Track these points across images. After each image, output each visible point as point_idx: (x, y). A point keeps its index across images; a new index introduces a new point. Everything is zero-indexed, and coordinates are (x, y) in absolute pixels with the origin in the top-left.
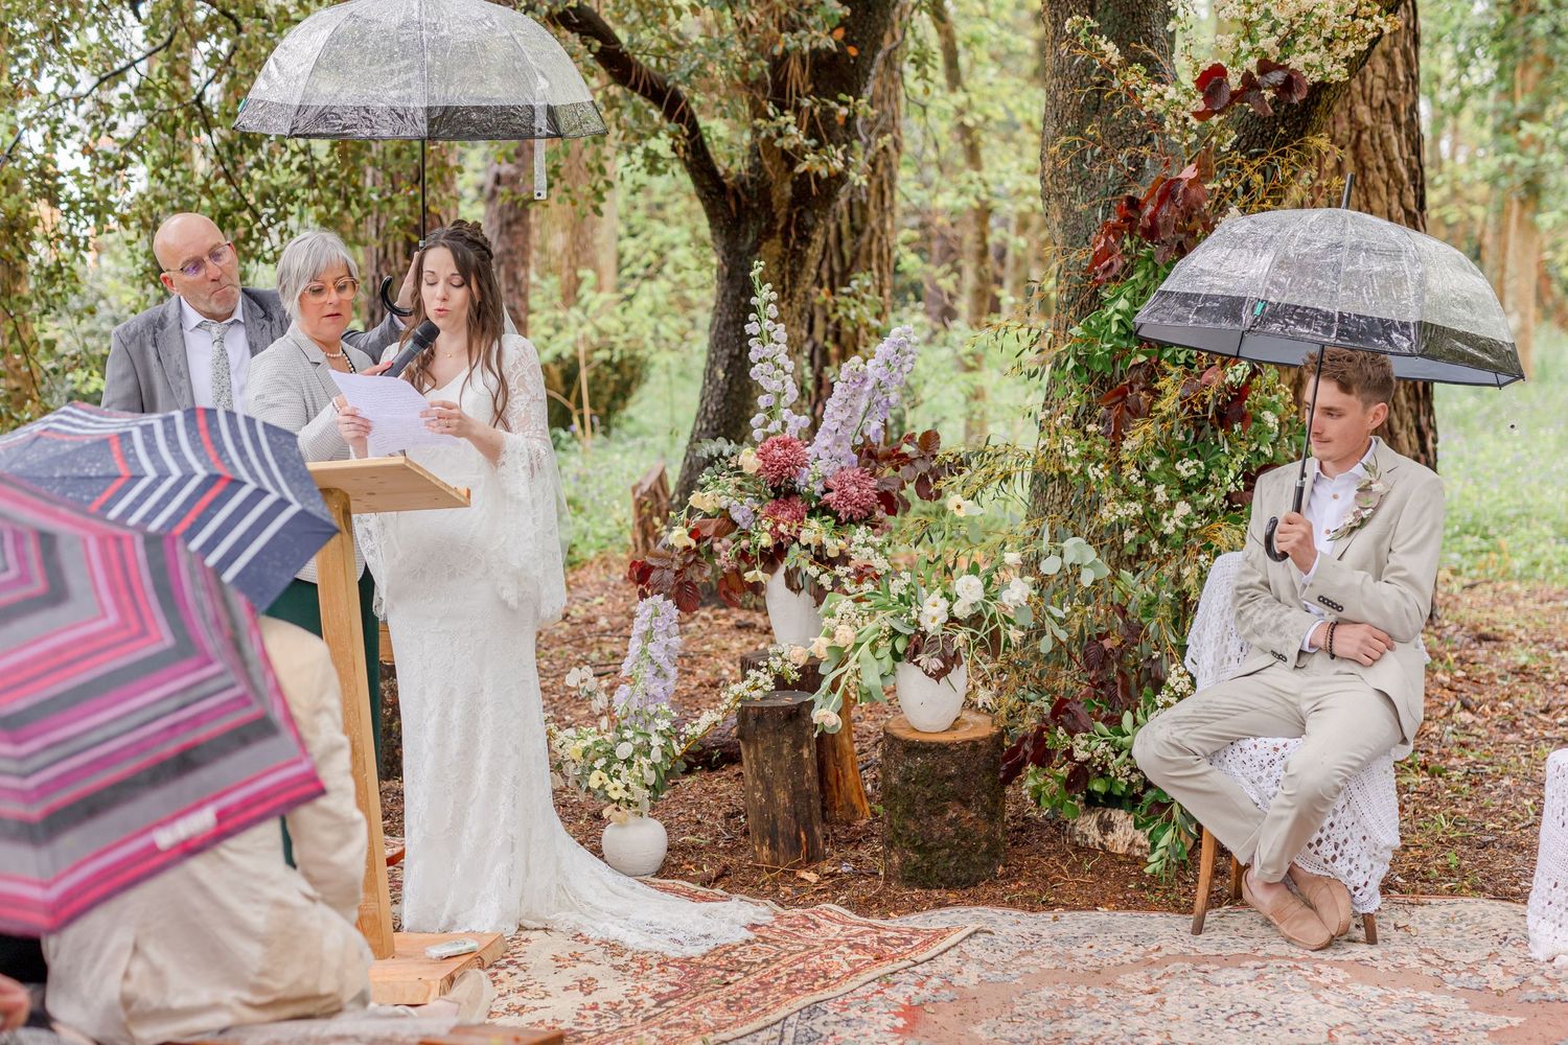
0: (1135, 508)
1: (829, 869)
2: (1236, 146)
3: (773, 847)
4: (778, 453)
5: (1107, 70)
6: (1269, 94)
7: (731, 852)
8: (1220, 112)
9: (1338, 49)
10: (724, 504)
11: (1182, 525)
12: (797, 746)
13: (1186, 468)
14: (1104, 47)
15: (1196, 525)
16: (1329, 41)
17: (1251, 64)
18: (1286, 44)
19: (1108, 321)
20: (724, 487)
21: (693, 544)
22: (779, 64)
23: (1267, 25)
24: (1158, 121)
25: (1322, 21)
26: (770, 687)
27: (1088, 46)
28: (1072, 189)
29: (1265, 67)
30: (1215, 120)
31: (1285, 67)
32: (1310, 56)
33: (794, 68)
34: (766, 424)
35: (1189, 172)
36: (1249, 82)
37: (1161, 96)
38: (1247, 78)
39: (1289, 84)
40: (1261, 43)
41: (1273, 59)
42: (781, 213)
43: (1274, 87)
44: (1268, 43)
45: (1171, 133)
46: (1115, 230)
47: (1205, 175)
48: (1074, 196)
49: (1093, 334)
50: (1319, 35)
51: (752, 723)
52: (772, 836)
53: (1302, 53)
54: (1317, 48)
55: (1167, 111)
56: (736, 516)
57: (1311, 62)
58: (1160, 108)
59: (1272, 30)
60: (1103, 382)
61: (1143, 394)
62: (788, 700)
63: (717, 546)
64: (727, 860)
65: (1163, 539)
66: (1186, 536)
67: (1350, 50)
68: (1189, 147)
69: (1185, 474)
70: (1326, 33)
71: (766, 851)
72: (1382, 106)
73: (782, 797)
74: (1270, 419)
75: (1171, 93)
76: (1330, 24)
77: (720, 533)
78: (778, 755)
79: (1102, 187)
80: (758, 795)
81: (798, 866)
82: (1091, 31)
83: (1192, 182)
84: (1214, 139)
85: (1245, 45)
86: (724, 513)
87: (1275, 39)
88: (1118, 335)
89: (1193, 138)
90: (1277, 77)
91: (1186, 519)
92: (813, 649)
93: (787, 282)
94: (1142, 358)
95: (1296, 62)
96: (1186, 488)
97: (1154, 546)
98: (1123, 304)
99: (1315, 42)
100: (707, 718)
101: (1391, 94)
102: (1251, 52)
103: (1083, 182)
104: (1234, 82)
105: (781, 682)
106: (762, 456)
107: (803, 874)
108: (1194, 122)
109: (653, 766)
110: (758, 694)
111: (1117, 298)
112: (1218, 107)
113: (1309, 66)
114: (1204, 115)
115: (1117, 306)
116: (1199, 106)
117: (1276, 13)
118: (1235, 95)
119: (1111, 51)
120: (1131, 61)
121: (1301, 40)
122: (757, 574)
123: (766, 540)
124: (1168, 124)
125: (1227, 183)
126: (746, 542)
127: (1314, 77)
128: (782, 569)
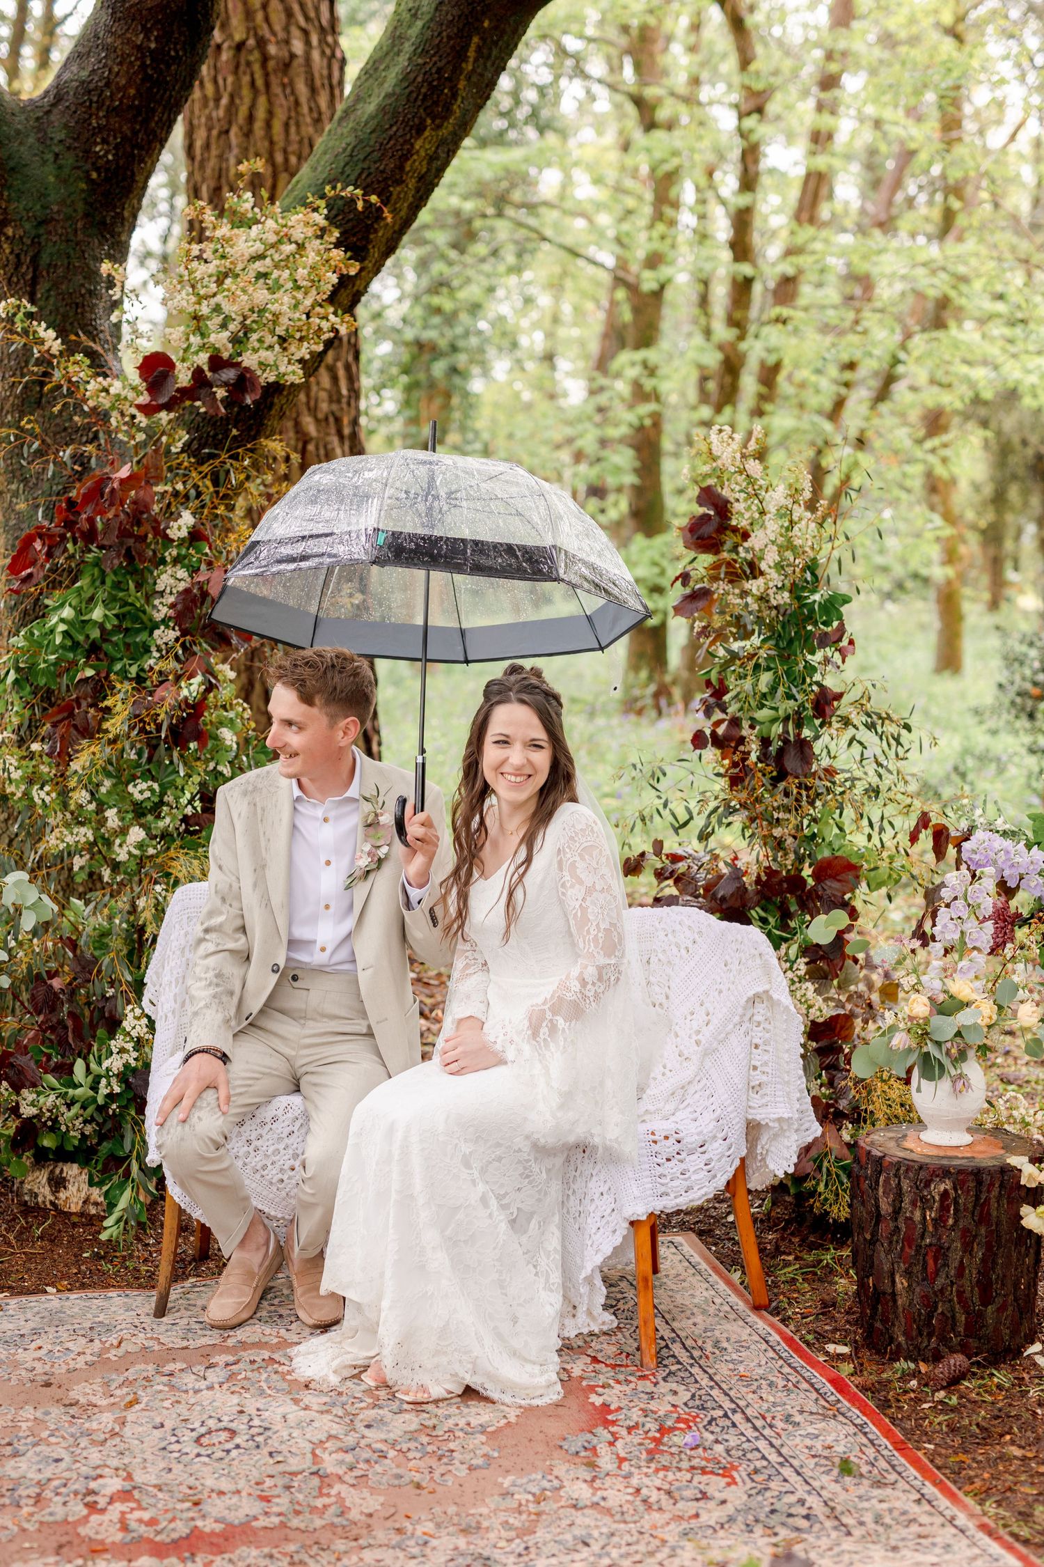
0: (85, 834)
2: (186, 448)
5: (46, 361)
6: (221, 393)
8: (168, 407)
9: (292, 349)
11: (136, 852)
13: (140, 790)
14: (42, 334)
15: (151, 851)
16: (283, 340)
17: (202, 359)
18: (239, 339)
19: (52, 631)
23: (218, 320)
24: (102, 416)
25: (276, 316)
27: (26, 332)
28: (14, 487)
29: (217, 362)
30: (162, 416)
31: (239, 364)
32: (264, 354)
36: (200, 379)
37: (106, 390)
38: (198, 373)
39: (244, 380)
40: (213, 338)
41: (225, 355)
43: (225, 384)
44: (220, 339)
45: (117, 430)
47: (154, 476)
48: (16, 494)
49: (36, 646)
50: (273, 332)
53: (255, 351)
54: (271, 347)
55: (113, 407)
57: (265, 361)
58: (105, 402)
59: (224, 326)
60: (48, 697)
61: (92, 711)
65: (115, 866)
66: (141, 865)
67: (304, 352)
68: (137, 446)
69: (138, 797)
70: (280, 331)
72: (326, 419)
74: (228, 736)
75: (116, 387)
76: (284, 321)
79: (46, 486)
82: (30, 316)
84: (164, 439)
85: (195, 340)
87: (226, 334)
88: (62, 646)
89: (141, 437)
90: (229, 375)
91: (141, 846)
94: (90, 673)
95: (249, 360)
96: (139, 812)
97: (106, 874)
98: (67, 613)
99: (270, 339)
101: (335, 407)
102: (203, 347)
103: (25, 480)
104: (183, 377)
108: (142, 419)
111: (62, 605)
112: (163, 400)
113: (263, 365)
114: (147, 410)
115: (61, 615)
116: (144, 399)
117: (228, 308)
118: (185, 393)
119: (51, 339)
120: (70, 351)
121: (254, 337)
124: (114, 420)
125: (180, 485)
127: (269, 377)
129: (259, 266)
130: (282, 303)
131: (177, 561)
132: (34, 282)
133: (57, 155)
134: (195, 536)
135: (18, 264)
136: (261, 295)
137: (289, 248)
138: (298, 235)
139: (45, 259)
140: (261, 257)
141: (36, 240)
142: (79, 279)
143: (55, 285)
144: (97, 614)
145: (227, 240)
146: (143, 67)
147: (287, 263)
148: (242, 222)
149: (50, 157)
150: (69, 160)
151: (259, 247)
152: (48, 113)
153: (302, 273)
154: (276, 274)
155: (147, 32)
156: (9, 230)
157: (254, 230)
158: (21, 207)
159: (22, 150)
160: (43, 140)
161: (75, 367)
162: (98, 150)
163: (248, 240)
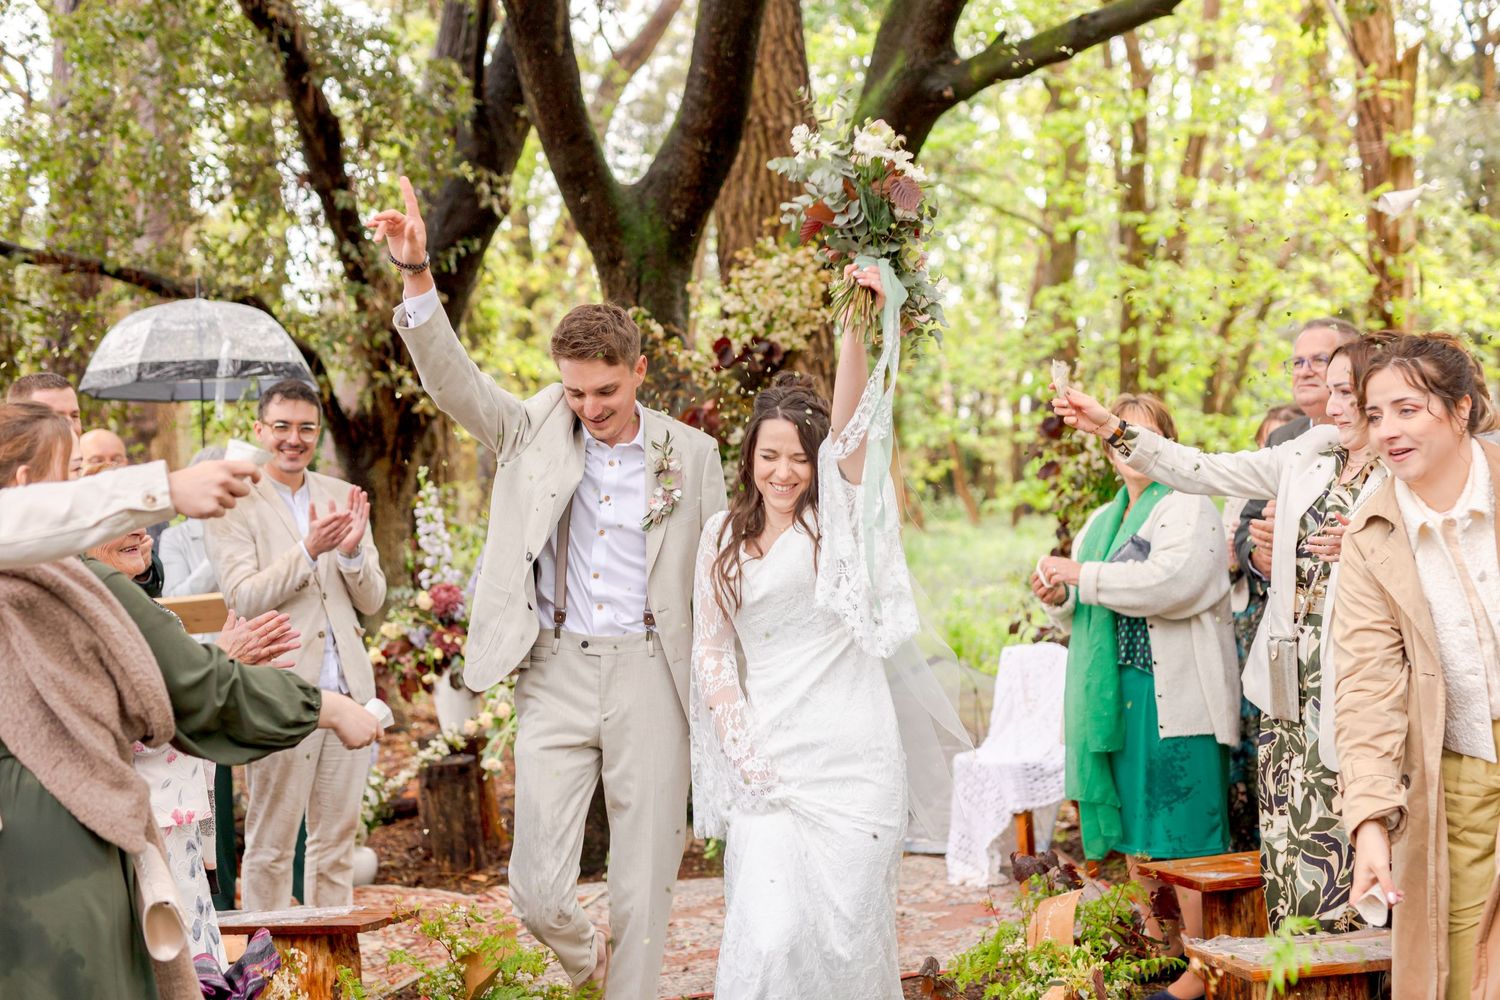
1: (492, 873)
2: (737, 391)
3: (452, 861)
4: (444, 595)
5: (655, 343)
6: (759, 357)
7: (419, 869)
8: (727, 367)
9: (800, 329)
10: (405, 630)
12: (467, 790)
14: (653, 328)
16: (794, 325)
17: (747, 338)
18: (769, 326)
20: (405, 620)
21: (383, 660)
23: (756, 314)
24: (687, 373)
25: (790, 312)
26: (446, 751)
29: (756, 339)
30: (724, 373)
31: (768, 340)
32: (784, 334)
34: (431, 577)
35: (709, 405)
36: (747, 351)
37: (690, 359)
38: (745, 347)
39: (772, 350)
40: (753, 326)
41: (761, 335)
42: (390, 439)
43: (761, 352)
44: (757, 325)
45: (697, 381)
47: (720, 408)
50: (788, 321)
51: (435, 777)
52: (450, 852)
53: (778, 332)
54: (787, 329)
55: (694, 369)
56: (414, 639)
57: (784, 338)
58: (689, 366)
59: (759, 318)
62: (460, 760)
63: (402, 660)
64: (417, 874)
67: (806, 330)
68: (709, 391)
70: (793, 320)
71: (447, 864)
73: (458, 827)
76: (795, 314)
77: (403, 652)
78: (454, 797)
80: (440, 826)
81: (471, 872)
82: (645, 317)
83: (713, 413)
84: (725, 386)
85: (743, 327)
86: (405, 638)
87: (760, 323)
89: (711, 385)
90: (764, 347)
92: (481, 721)
93: (395, 488)
95: (774, 337)
99: (787, 324)
100: (403, 777)
102: (747, 331)
104: (736, 349)
105: (454, 751)
106: (434, 597)
107: (475, 877)
108: (712, 375)
109: (371, 808)
110: (437, 758)
112: (727, 363)
113: (783, 340)
114: (718, 369)
116: (715, 361)
117: (760, 307)
118: (738, 360)
119: (658, 330)
120: (669, 336)
121: (777, 324)
122: (430, 677)
123: (438, 654)
124: (695, 376)
125: (735, 413)
126: (422, 657)
127: (786, 347)
128: (447, 674)
129: (778, 282)
130: (793, 304)
132: (638, 294)
133: (651, 218)
135: (629, 283)
136: (782, 299)
137: (796, 271)
138: (802, 262)
139: (644, 279)
140: (779, 276)
141: (640, 270)
142: (664, 290)
143: (651, 295)
145: (761, 269)
146: (702, 162)
147: (795, 279)
148: (769, 255)
149: (646, 218)
150: (657, 219)
151: (778, 271)
152: (644, 191)
153: (804, 285)
154: (789, 286)
155: (704, 142)
156: (623, 263)
157: (775, 260)
158: (630, 249)
159: (630, 215)
160: (642, 208)
161: (673, 346)
162: (675, 212)
163: (772, 267)
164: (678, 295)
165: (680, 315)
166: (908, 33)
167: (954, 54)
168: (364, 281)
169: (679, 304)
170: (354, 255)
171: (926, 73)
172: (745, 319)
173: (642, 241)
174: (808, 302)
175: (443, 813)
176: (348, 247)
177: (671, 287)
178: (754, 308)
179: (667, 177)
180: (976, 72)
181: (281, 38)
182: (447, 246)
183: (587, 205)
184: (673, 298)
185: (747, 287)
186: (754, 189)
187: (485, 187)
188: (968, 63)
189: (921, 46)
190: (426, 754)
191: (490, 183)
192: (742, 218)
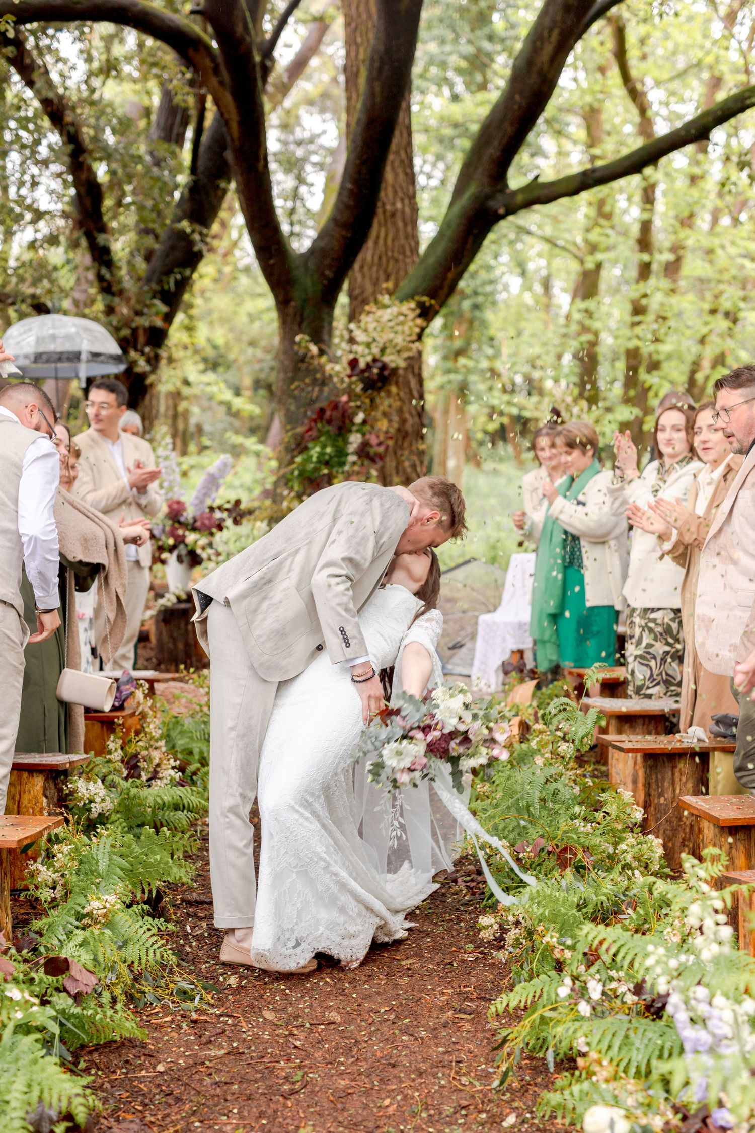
2: (362, 389)
3: (176, 666)
4: (175, 506)
5: (313, 357)
6: (376, 371)
8: (356, 375)
9: (402, 355)
12: (187, 624)
14: (311, 348)
16: (399, 352)
17: (369, 358)
18: (383, 350)
19: (312, 456)
22: (135, 331)
23: (375, 344)
24: (331, 376)
25: (396, 344)
26: (175, 600)
27: (305, 347)
29: (375, 360)
30: (354, 379)
31: (382, 360)
32: (392, 357)
33: (141, 333)
34: (167, 494)
35: (344, 398)
36: (369, 366)
37: (333, 368)
38: (368, 363)
39: (384, 367)
40: (373, 351)
41: (378, 357)
43: (378, 368)
44: (376, 351)
45: (336, 382)
46: (315, 421)
47: (350, 400)
49: (306, 462)
50: (395, 349)
51: (168, 615)
53: (388, 355)
54: (394, 354)
55: (336, 374)
57: (391, 359)
58: (333, 373)
59: (377, 346)
62: (183, 606)
67: (406, 355)
68: (344, 389)
70: (398, 349)
73: (181, 646)
75: (338, 367)
76: (399, 346)
78: (179, 628)
82: (307, 341)
83: (347, 403)
84: (354, 386)
85: (367, 351)
87: (378, 349)
88: (316, 462)
89: (345, 385)
90: (379, 364)
95: (386, 359)
98: (318, 449)
99: (394, 351)
102: (369, 354)
104: (362, 364)
105: (179, 600)
106: (169, 507)
108: (347, 380)
110: (169, 604)
111: (316, 447)
112: (356, 372)
113: (391, 361)
114: (350, 376)
115: (315, 452)
116: (349, 371)
117: (378, 339)
118: (363, 371)
119: (314, 349)
120: (322, 352)
121: (388, 351)
122: (164, 556)
123: (171, 542)
124: (335, 379)
125: (359, 403)
126: (160, 543)
127: (393, 365)
128: (175, 553)
129: (391, 324)
130: (399, 340)
131: (358, 431)
132: (301, 323)
133: (311, 275)
134: (365, 422)
135: (295, 316)
136: (391, 336)
137: (401, 318)
138: (405, 312)
139: (305, 314)
140: (391, 321)
141: (303, 308)
142: (317, 323)
144: (329, 450)
145: (380, 316)
146: (346, 243)
147: (402, 324)
148: (385, 307)
149: (309, 275)
150: (315, 277)
151: (391, 317)
152: (309, 258)
153: (406, 327)
154: (397, 328)
155: (348, 230)
156: (293, 304)
157: (389, 311)
158: (297, 294)
159: (299, 273)
160: (306, 268)
161: (324, 359)
162: (327, 273)
163: (386, 314)
164: (326, 324)
165: (326, 337)
166: (480, 171)
167: (506, 186)
168: (113, 294)
169: (325, 331)
170: (108, 276)
171: (488, 197)
172: (368, 345)
173: (305, 290)
174: (408, 339)
175: (171, 636)
176: (104, 271)
177: (322, 320)
178: (374, 340)
179: (323, 250)
180: (520, 199)
181: (69, 133)
182: (169, 272)
183: (273, 266)
184: (323, 327)
185: (371, 326)
186: (375, 250)
187: (197, 237)
188: (515, 193)
189: (486, 180)
190: (161, 602)
191: (201, 234)
192: (366, 269)
